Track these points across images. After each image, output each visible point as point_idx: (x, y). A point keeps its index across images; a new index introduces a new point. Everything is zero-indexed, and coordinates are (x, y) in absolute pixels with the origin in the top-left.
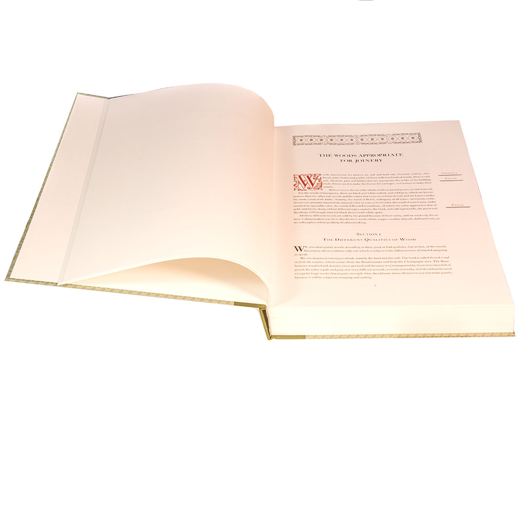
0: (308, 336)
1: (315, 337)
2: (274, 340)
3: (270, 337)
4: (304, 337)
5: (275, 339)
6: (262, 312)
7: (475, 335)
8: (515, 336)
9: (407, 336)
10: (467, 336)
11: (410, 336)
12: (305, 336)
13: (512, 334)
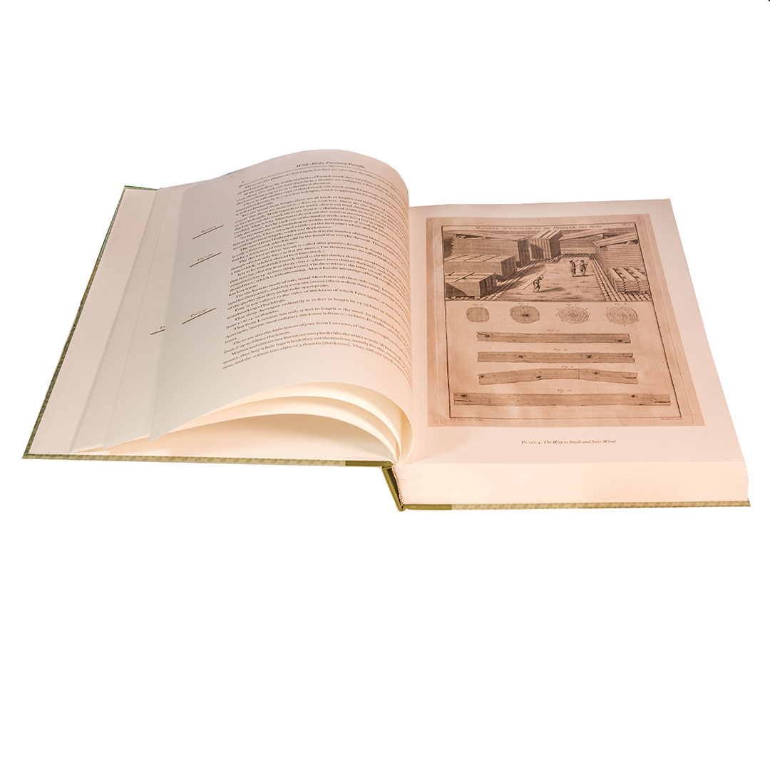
0: (455, 505)
1: (465, 507)
2: (407, 511)
3: (402, 507)
4: (449, 507)
5: (409, 509)
6: (386, 471)
7: (694, 505)
8: (750, 506)
9: (597, 506)
10: (682, 505)
11: (601, 505)
12: (451, 505)
13: (747, 504)
